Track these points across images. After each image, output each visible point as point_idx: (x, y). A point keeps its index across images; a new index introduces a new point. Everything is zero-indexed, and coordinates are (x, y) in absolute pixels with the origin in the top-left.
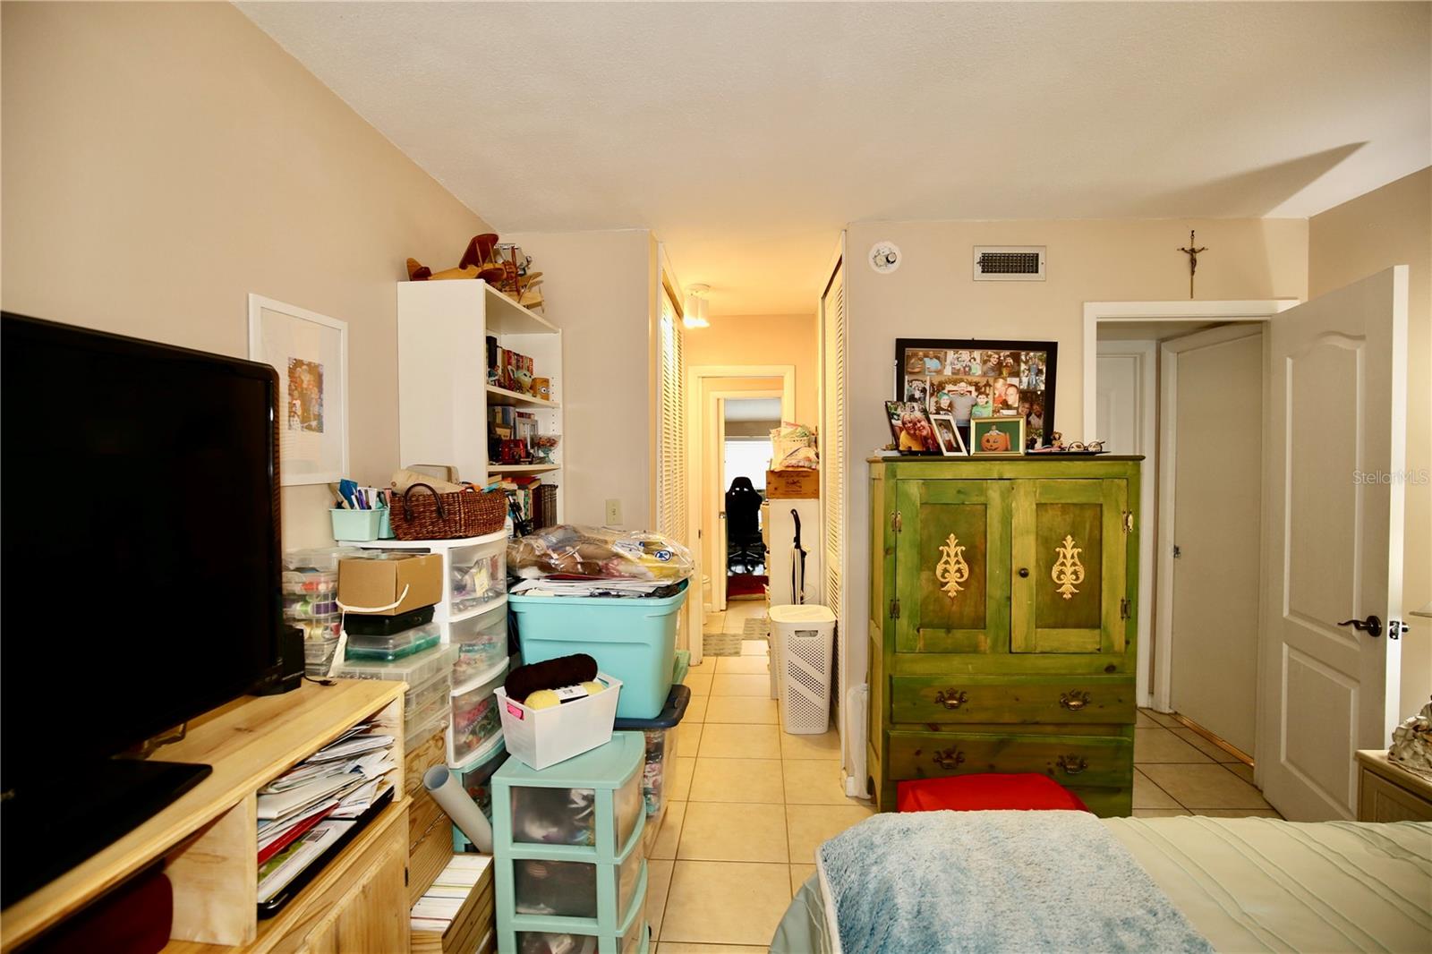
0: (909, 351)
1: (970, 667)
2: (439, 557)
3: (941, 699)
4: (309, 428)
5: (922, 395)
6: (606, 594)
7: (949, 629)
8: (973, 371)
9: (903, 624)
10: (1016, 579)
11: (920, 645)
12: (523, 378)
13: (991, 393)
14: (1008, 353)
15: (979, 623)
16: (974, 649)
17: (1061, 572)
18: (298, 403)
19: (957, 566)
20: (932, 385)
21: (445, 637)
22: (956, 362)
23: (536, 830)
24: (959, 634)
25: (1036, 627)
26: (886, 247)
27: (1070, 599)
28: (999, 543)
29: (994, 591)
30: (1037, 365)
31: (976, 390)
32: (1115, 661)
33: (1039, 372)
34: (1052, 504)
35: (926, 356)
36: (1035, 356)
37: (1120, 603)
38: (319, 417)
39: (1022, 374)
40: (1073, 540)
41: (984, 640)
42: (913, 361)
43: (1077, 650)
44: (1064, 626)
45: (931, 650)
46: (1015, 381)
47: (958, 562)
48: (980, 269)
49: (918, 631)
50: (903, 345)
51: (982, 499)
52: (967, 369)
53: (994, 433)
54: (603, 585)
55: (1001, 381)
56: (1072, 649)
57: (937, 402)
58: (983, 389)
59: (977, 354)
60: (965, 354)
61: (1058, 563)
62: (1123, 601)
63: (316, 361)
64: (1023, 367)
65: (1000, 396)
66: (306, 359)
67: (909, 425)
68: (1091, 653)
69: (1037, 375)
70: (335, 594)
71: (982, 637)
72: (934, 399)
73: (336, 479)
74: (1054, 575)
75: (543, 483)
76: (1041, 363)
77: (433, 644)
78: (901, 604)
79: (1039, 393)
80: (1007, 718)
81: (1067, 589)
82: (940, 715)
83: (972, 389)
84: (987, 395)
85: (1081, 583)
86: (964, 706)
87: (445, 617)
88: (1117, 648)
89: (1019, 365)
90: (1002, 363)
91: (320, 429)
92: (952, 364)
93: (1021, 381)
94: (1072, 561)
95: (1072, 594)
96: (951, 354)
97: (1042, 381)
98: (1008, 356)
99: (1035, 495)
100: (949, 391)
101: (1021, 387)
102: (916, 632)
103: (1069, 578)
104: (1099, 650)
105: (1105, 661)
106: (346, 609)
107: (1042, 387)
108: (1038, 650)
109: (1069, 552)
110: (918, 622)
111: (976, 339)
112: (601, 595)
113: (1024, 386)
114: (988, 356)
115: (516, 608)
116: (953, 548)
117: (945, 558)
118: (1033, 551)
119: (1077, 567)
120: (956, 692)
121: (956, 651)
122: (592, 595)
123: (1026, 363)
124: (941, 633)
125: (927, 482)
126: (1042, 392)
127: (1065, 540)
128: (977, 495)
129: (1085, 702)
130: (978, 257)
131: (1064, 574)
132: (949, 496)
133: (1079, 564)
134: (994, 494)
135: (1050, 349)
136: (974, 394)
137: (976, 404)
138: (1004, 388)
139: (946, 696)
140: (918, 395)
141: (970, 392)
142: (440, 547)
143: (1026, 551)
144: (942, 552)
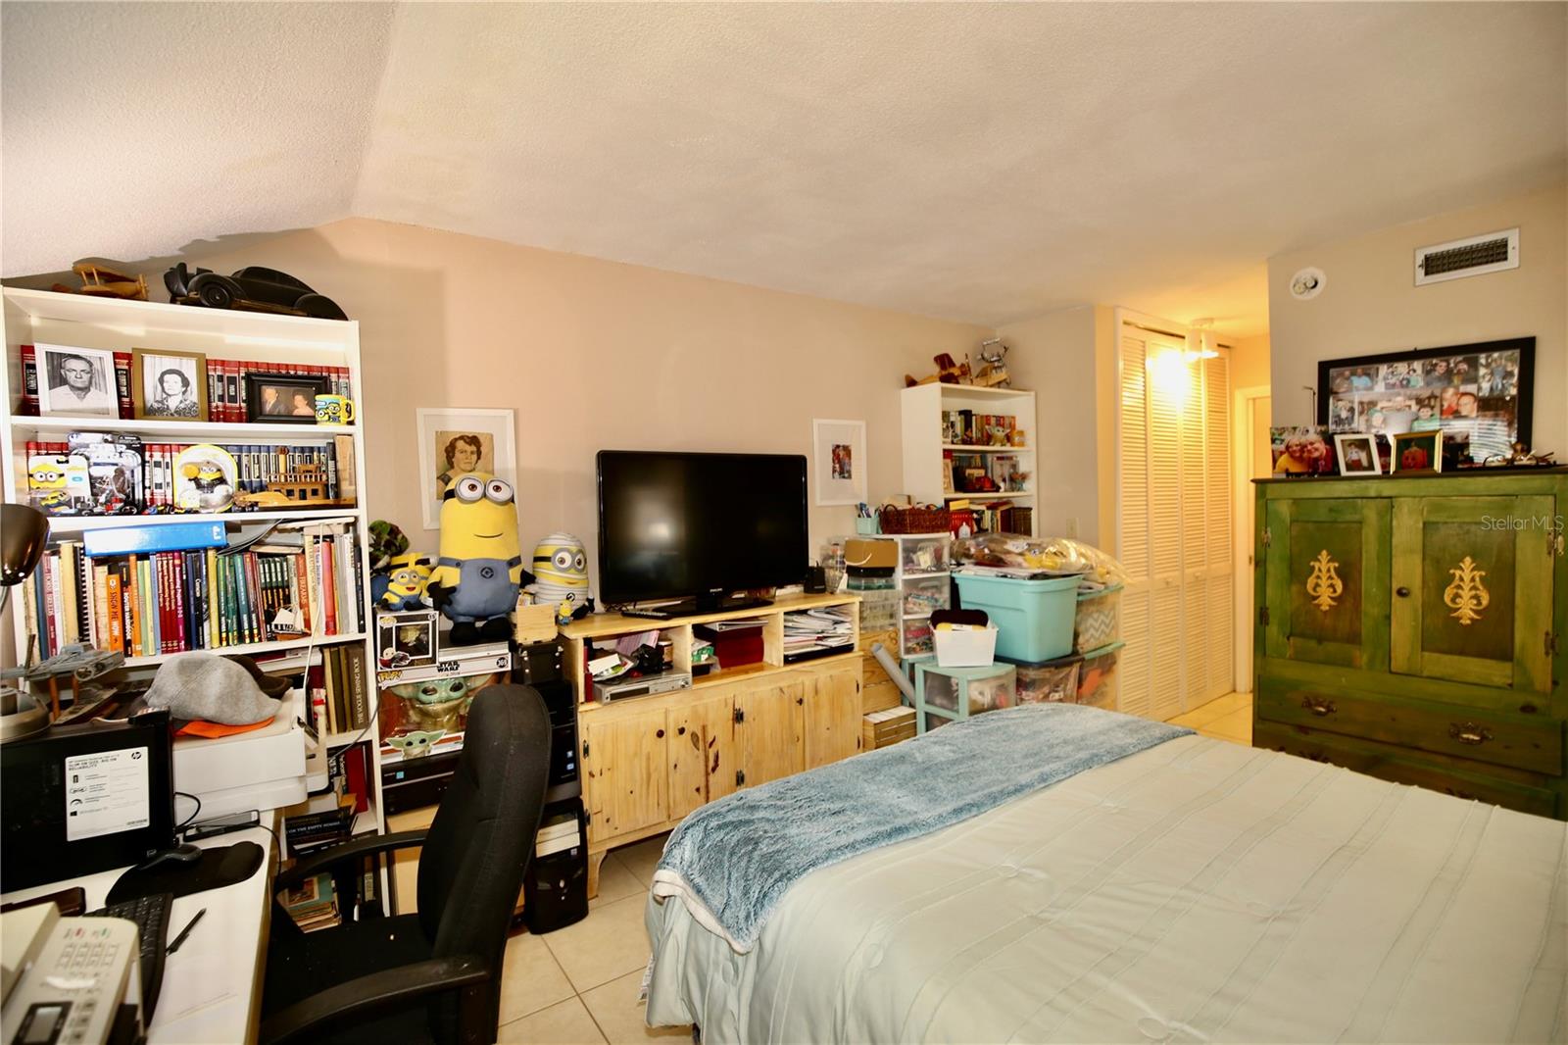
0: (1333, 372)
1: (1343, 679)
2: (896, 544)
3: (1308, 704)
4: (844, 477)
5: (1349, 414)
6: (1005, 576)
7: (1320, 641)
8: (1412, 383)
9: (1273, 630)
10: (1395, 597)
11: (1289, 652)
12: (996, 432)
13: (1438, 404)
14: (1460, 358)
15: (1354, 638)
16: (1348, 663)
17: (1457, 596)
18: (837, 466)
19: (1330, 582)
20: (1361, 403)
21: (900, 586)
22: (1390, 376)
23: (938, 701)
24: (1331, 647)
25: (1423, 649)
26: (1307, 273)
27: (1468, 625)
28: (1376, 563)
29: (1371, 609)
30: (1505, 366)
31: (1417, 403)
32: (1536, 701)
33: (1508, 375)
34: (1446, 523)
35: (1353, 374)
36: (1500, 358)
37: (1544, 637)
38: (849, 472)
39: (1481, 380)
40: (1473, 562)
41: (1363, 657)
42: (1338, 381)
43: (1477, 681)
44: (1462, 653)
45: (1300, 657)
46: (1472, 388)
47: (1330, 578)
48: (1423, 272)
49: (1288, 638)
50: (1325, 368)
51: (1357, 517)
52: (1405, 382)
53: (1414, 449)
54: (1005, 570)
55: (1451, 391)
56: (1471, 679)
57: (1367, 421)
58: (1426, 402)
59: (1417, 365)
60: (1402, 368)
61: (1452, 586)
62: (1547, 634)
63: (846, 444)
64: (1482, 371)
65: (1449, 406)
66: (841, 444)
67: (1295, 448)
68: (1499, 688)
69: (1504, 378)
70: (844, 557)
71: (1358, 653)
72: (1363, 418)
73: (858, 503)
74: (1447, 599)
75: (1016, 506)
76: (1509, 364)
77: (891, 587)
78: (1271, 612)
79: (1508, 398)
80: (1381, 736)
81: (1466, 611)
82: (1308, 720)
83: (1413, 403)
84: (1432, 408)
85: (1484, 609)
86: (1330, 714)
87: (900, 576)
88: (1538, 686)
89: (1476, 370)
90: (1452, 371)
91: (850, 477)
92: (1385, 379)
93: (1479, 389)
94: (1472, 584)
95: (1472, 619)
96: (1383, 369)
97: (1512, 384)
98: (1460, 362)
99: (1422, 514)
100: (1382, 408)
101: (1480, 394)
102: (1286, 640)
103: (1467, 599)
104: (1511, 685)
105: (1522, 699)
106: (847, 563)
107: (1514, 391)
108: (1425, 673)
109: (1467, 577)
110: (1288, 631)
111: (1418, 349)
112: (1002, 576)
113: (1485, 391)
114: (1432, 365)
115: (957, 581)
116: (1324, 564)
117: (1316, 573)
118: (1419, 570)
119: (1478, 592)
120: (1325, 701)
121: (1328, 662)
122: (997, 576)
123: (1487, 366)
124: (1313, 644)
125: (1296, 501)
126: (1513, 398)
127: (1463, 562)
128: (1351, 514)
129: (1483, 738)
130: (1420, 259)
131: (1460, 597)
132: (1322, 514)
133: (1481, 588)
134: (1370, 513)
135: (1526, 349)
136: (1415, 408)
137: (1417, 419)
138: (1455, 399)
139: (1313, 702)
140: (1344, 414)
141: (1410, 407)
142: (898, 538)
143: (1408, 569)
144: (1313, 568)
